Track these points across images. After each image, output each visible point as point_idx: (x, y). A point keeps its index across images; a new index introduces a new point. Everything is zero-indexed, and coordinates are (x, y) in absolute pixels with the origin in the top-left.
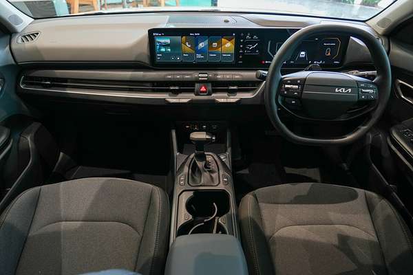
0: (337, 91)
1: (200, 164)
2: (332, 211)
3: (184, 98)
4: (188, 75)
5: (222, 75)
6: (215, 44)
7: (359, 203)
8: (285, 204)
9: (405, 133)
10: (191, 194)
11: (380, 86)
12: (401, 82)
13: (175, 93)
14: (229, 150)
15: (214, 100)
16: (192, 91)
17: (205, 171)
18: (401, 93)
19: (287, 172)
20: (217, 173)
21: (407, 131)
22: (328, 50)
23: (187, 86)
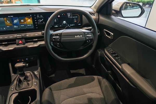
0: (76, 37)
1: (22, 78)
2: (85, 88)
3: (11, 48)
4: (11, 36)
5: (29, 35)
6: (22, 21)
7: (96, 82)
8: (64, 89)
9: (109, 50)
10: (17, 94)
11: (94, 33)
12: (105, 30)
13: (6, 45)
14: (39, 68)
15: (27, 47)
16: (15, 43)
17: (24, 81)
18: (106, 34)
19: (72, 72)
20: (31, 81)
21: (110, 49)
22: (75, 20)
23: (12, 41)
